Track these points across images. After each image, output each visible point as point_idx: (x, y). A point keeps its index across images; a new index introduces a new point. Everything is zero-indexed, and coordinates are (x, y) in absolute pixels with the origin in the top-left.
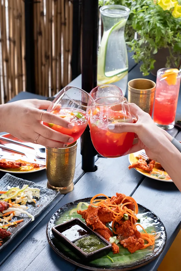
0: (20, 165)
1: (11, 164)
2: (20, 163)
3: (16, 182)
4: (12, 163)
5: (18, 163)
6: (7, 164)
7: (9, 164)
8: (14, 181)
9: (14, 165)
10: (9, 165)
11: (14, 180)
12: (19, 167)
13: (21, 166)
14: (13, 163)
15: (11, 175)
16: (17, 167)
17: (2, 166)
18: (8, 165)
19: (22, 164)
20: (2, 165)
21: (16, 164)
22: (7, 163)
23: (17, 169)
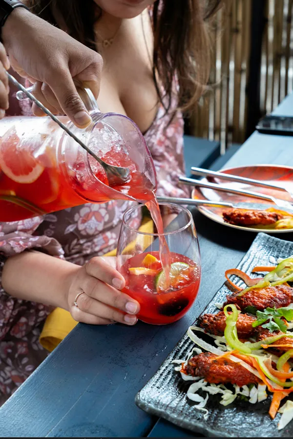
0: (276, 217)
1: (259, 217)
2: (275, 214)
3: (283, 249)
4: (261, 215)
5: (271, 214)
6: (251, 217)
7: (255, 216)
8: (279, 246)
9: (265, 218)
10: (256, 219)
11: (277, 245)
12: (274, 222)
13: (278, 220)
14: (263, 215)
15: (268, 236)
16: (271, 222)
17: (243, 220)
18: (254, 218)
19: (279, 216)
20: (243, 218)
21: (270, 216)
22: (251, 215)
23: (271, 225)
